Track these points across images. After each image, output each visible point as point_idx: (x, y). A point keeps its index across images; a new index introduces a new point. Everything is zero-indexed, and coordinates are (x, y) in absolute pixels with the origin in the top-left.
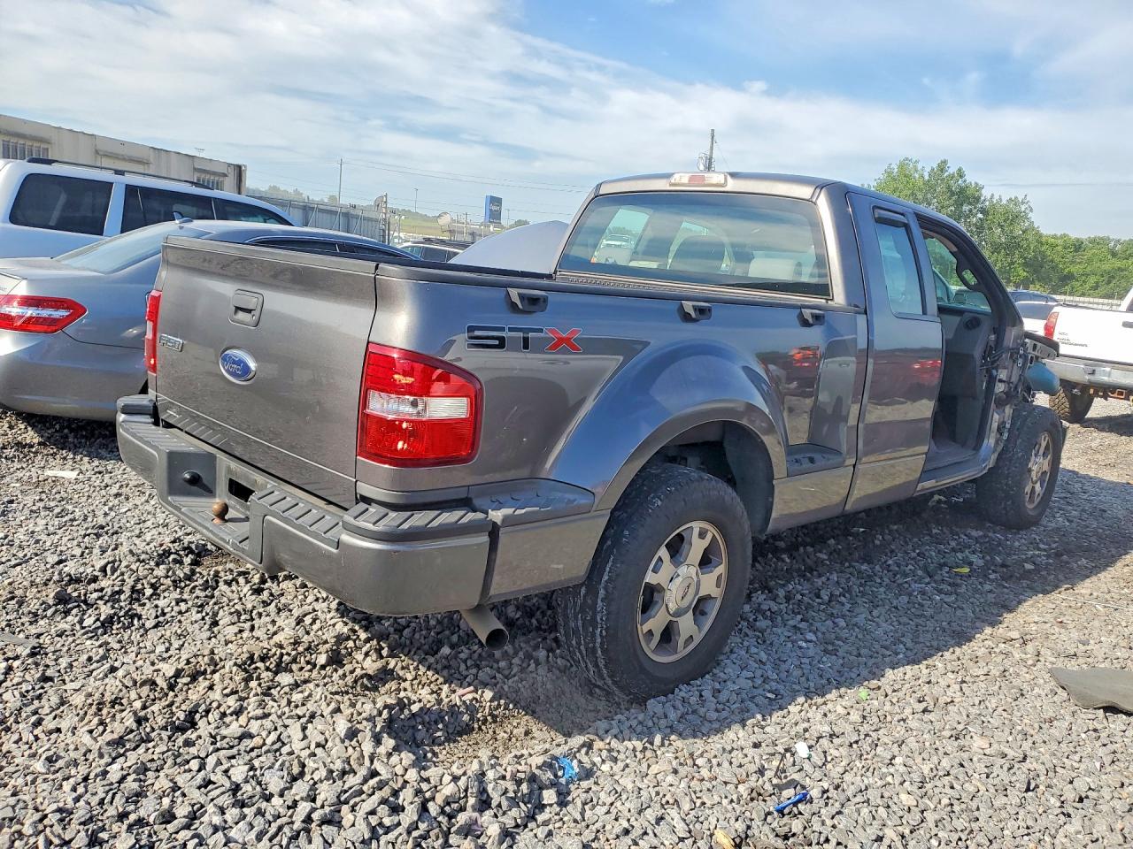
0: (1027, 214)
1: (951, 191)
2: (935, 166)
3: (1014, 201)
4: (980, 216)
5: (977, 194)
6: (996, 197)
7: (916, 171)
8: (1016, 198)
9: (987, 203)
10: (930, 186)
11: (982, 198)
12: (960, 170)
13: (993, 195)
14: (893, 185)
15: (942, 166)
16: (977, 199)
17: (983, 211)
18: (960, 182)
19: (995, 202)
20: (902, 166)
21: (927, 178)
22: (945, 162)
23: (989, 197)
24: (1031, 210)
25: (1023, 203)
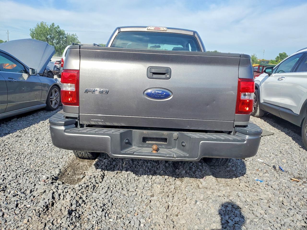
0: (77, 38)
1: (57, 32)
2: (51, 24)
3: (73, 35)
4: (65, 39)
5: (64, 33)
6: (69, 34)
7: (46, 25)
8: (73, 34)
9: (67, 35)
10: (51, 30)
11: (65, 34)
12: (58, 26)
13: (67, 33)
14: (40, 29)
15: (53, 25)
16: (64, 34)
17: (66, 37)
18: (59, 29)
19: (68, 35)
20: (42, 24)
21: (49, 28)
22: (53, 23)
23: (67, 34)
24: (78, 37)
25: (75, 35)
